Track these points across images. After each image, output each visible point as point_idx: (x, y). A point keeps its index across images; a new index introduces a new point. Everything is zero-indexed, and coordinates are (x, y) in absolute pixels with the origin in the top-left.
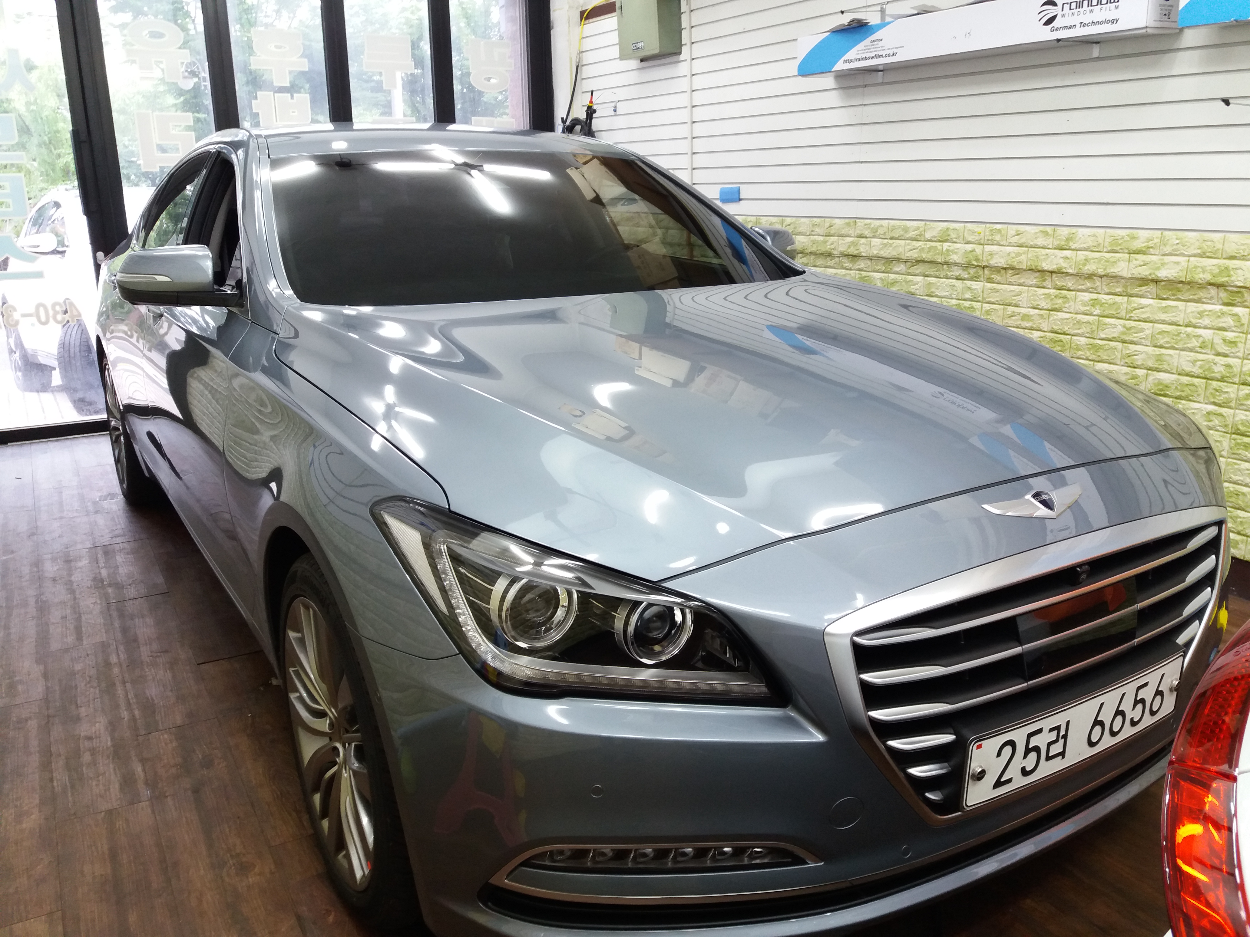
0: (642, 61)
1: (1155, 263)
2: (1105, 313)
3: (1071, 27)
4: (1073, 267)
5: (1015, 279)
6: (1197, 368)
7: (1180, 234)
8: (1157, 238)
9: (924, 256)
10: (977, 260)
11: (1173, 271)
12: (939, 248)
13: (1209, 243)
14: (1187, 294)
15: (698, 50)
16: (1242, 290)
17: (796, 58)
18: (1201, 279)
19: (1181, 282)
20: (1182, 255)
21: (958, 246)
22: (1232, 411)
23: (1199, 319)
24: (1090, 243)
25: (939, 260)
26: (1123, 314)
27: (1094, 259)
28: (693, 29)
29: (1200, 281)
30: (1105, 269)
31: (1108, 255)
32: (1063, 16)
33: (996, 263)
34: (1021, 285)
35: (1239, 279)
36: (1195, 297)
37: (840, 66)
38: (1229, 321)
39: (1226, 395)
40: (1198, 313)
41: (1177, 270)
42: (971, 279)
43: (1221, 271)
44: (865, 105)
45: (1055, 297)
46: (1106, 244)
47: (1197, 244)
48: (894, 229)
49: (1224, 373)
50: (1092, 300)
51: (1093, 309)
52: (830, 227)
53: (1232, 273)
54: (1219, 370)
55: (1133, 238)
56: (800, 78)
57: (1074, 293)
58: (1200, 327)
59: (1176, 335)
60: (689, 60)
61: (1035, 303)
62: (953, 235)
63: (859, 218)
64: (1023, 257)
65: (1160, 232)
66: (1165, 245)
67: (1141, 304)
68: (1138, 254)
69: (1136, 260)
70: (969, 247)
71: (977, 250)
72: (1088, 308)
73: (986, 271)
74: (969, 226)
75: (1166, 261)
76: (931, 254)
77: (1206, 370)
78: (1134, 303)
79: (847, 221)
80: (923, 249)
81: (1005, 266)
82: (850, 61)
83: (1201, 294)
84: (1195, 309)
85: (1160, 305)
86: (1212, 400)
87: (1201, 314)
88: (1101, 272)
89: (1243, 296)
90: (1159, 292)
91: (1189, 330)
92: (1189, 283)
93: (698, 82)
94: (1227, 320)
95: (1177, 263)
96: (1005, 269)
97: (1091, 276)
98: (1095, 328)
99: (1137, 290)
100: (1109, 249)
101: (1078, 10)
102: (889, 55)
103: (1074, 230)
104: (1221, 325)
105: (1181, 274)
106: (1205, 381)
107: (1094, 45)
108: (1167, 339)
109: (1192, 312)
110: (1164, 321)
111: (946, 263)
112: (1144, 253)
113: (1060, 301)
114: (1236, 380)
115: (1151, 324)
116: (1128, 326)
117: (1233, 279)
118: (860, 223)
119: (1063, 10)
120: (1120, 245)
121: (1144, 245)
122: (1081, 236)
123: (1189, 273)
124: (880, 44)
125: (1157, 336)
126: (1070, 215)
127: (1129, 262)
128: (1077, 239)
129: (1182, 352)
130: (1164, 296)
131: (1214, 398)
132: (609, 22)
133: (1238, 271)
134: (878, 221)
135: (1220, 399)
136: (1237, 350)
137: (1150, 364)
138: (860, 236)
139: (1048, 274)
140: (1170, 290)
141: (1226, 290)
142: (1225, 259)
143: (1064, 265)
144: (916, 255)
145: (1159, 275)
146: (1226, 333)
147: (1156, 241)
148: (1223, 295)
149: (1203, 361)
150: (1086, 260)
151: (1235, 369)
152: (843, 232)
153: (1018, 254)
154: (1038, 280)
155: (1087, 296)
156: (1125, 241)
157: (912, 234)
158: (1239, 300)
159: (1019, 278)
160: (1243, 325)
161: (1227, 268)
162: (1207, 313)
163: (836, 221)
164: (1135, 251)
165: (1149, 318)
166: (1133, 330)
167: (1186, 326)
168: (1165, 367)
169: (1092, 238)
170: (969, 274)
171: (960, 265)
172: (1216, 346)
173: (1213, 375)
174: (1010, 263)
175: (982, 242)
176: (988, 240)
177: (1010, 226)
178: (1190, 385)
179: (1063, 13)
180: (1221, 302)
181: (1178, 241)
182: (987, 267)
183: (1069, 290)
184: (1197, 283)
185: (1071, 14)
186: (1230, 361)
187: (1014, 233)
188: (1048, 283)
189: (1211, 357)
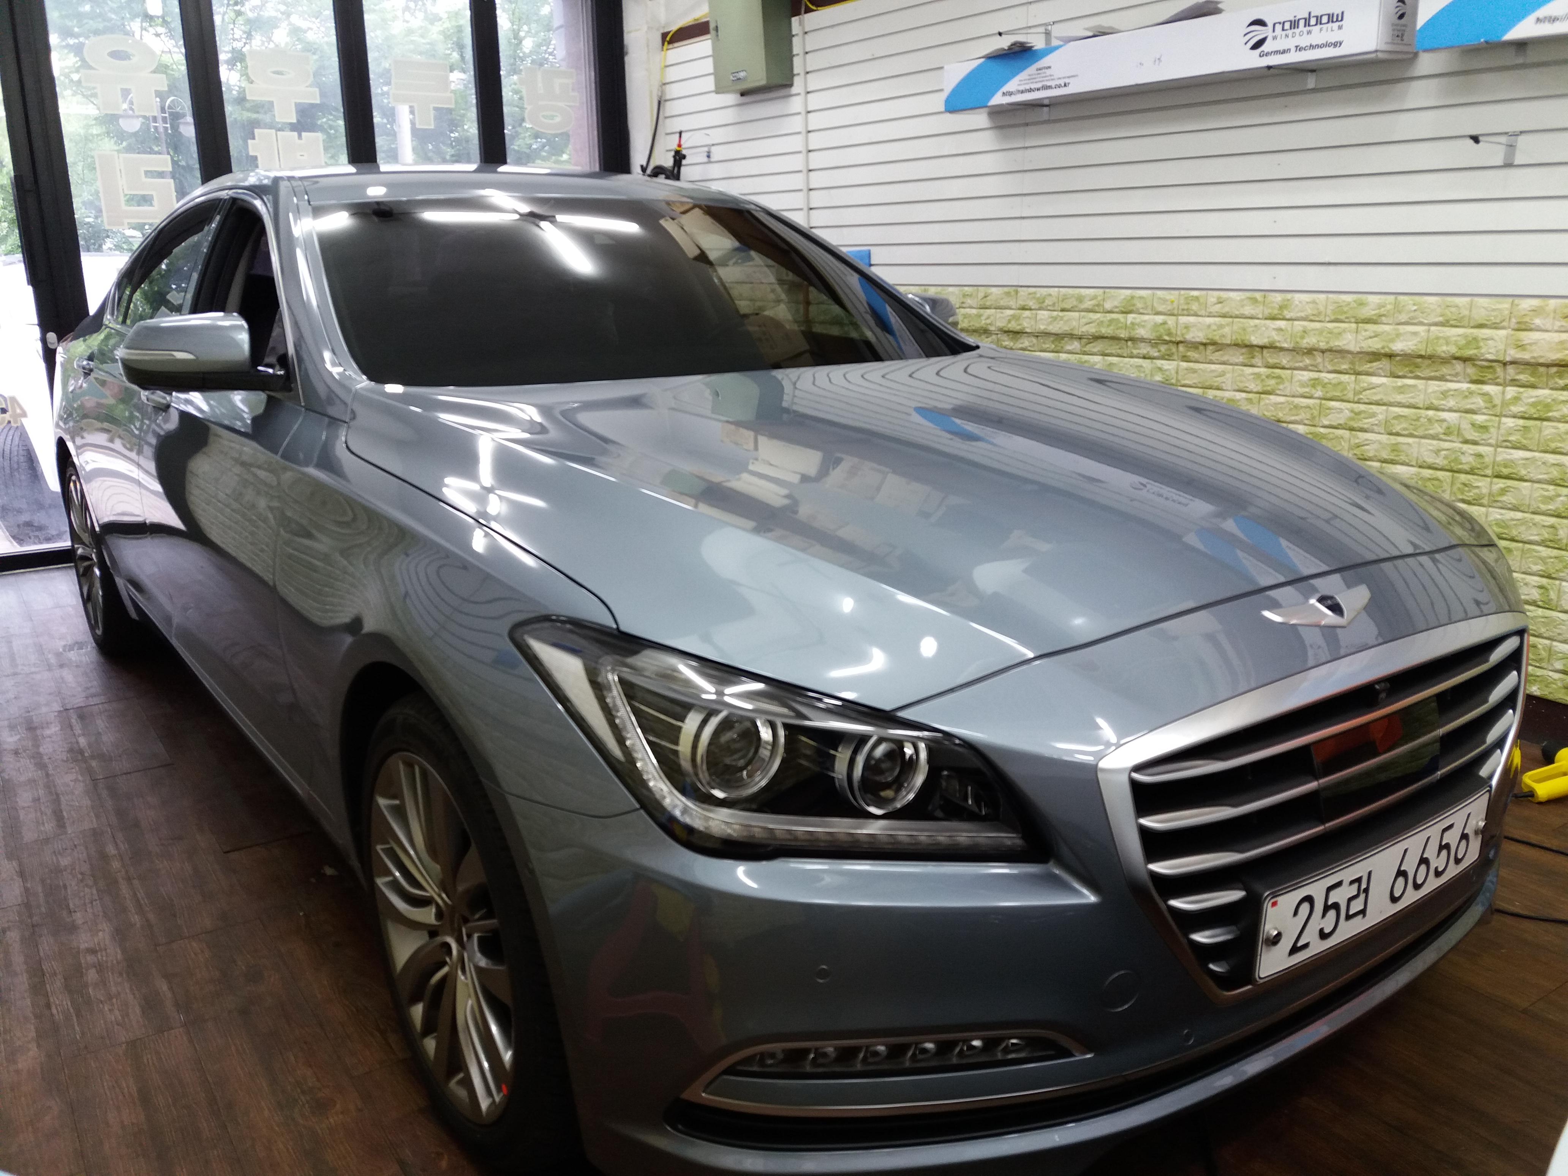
0: (742, 95)
1: (1388, 334)
2: (1329, 395)
3: (1284, 52)
4: (1289, 340)
5: (1217, 356)
6: (1441, 459)
7: (1417, 298)
8: (1390, 304)
9: (1104, 331)
10: (1169, 334)
11: (1410, 343)
12: (1122, 320)
13: (1453, 310)
14: (1428, 371)
15: (814, 82)
16: (1494, 364)
17: (941, 90)
18: (1444, 352)
19: (1421, 357)
20: (1421, 324)
21: (1146, 317)
22: (1483, 509)
23: (1442, 400)
24: (1309, 311)
25: (1122, 336)
26: (1350, 396)
27: (1313, 330)
28: (807, 56)
29: (1443, 355)
30: (1328, 343)
31: (1331, 325)
32: (1275, 38)
33: (1193, 338)
34: (1224, 363)
35: (1490, 351)
36: (1437, 374)
37: (998, 99)
38: (1480, 402)
39: (1476, 491)
40: (1442, 393)
41: (1415, 342)
42: (1162, 358)
43: (1468, 343)
44: (1027, 148)
45: (1267, 377)
46: (1329, 312)
47: (1439, 310)
48: (1065, 298)
49: (1474, 464)
50: (1312, 379)
51: (1313, 391)
52: (985, 297)
53: (1481, 344)
54: (1467, 460)
55: (1361, 304)
56: (948, 115)
57: (1289, 372)
58: (1443, 410)
59: (1415, 420)
60: (803, 93)
61: (1241, 385)
62: (1139, 305)
63: (1021, 286)
64: (1227, 330)
65: (1392, 297)
66: (1400, 312)
67: (1372, 383)
68: (1367, 323)
69: (1366, 330)
70: (1160, 319)
71: (1170, 322)
72: (1307, 390)
73: (1181, 348)
74: (1159, 293)
75: (1401, 331)
76: (1112, 328)
77: (1452, 461)
78: (1364, 382)
79: (1006, 289)
80: (1102, 322)
81: (1204, 341)
82: (1010, 94)
83: (1444, 370)
84: (1437, 388)
85: (1394, 385)
86: (1461, 497)
87: (1445, 394)
88: (1323, 345)
89: (1495, 372)
90: (1394, 369)
91: (1431, 413)
92: (1430, 357)
93: (815, 121)
94: (1475, 400)
95: (1415, 334)
96: (1205, 345)
97: (1310, 351)
98: (1316, 413)
99: (1367, 367)
100: (1333, 318)
101: (1293, 30)
102: (1059, 86)
103: (1289, 296)
104: (1468, 407)
105: (1420, 346)
106: (1450, 474)
107: (1309, 74)
108: (1404, 425)
109: (1433, 392)
110: (1399, 403)
111: (1131, 339)
112: (1375, 322)
113: (1272, 382)
114: (1489, 472)
115: (1384, 408)
116: (1356, 410)
117: (1483, 351)
118: (1023, 292)
119: (1274, 31)
120: (1345, 313)
121: (1373, 312)
122: (1297, 303)
123: (1429, 345)
124: (1048, 72)
125: (1393, 422)
126: (1284, 278)
127: (1357, 333)
128: (1293, 306)
129: (1423, 441)
130: (1400, 374)
131: (1462, 493)
132: (702, 46)
133: (1490, 342)
134: (1046, 289)
135: (1470, 495)
136: (1489, 436)
137: (1385, 455)
138: (1023, 308)
139: (1257, 349)
140: (1406, 366)
141: (1474, 365)
142: (1472, 327)
143: (1277, 338)
144: (1093, 330)
145: (1394, 348)
146: (1475, 417)
147: (1389, 307)
148: (1471, 370)
149: (1448, 450)
150: (1304, 332)
151: (1487, 460)
152: (1002, 303)
153: (1221, 327)
154: (1245, 356)
155: (1306, 375)
156: (1351, 308)
157: (1088, 304)
158: (1490, 376)
159: (1222, 355)
160: (1494, 406)
161: (1475, 339)
162: (1452, 393)
163: (993, 290)
164: (1363, 320)
165: (1382, 400)
166: (1363, 415)
167: (1427, 409)
168: (1403, 458)
169: (1311, 305)
170: (1159, 351)
171: (1148, 341)
172: (1464, 432)
173: (1460, 466)
174: (1210, 336)
175: (1176, 312)
176: (1183, 310)
177: (1210, 292)
178: (1433, 479)
179: (1274, 34)
180: (1468, 380)
181: (1415, 308)
182: (1181, 342)
183: (1283, 368)
184: (1439, 357)
185: (1284, 36)
186: (1481, 449)
187: (1214, 300)
188: (1258, 361)
189: (1458, 445)
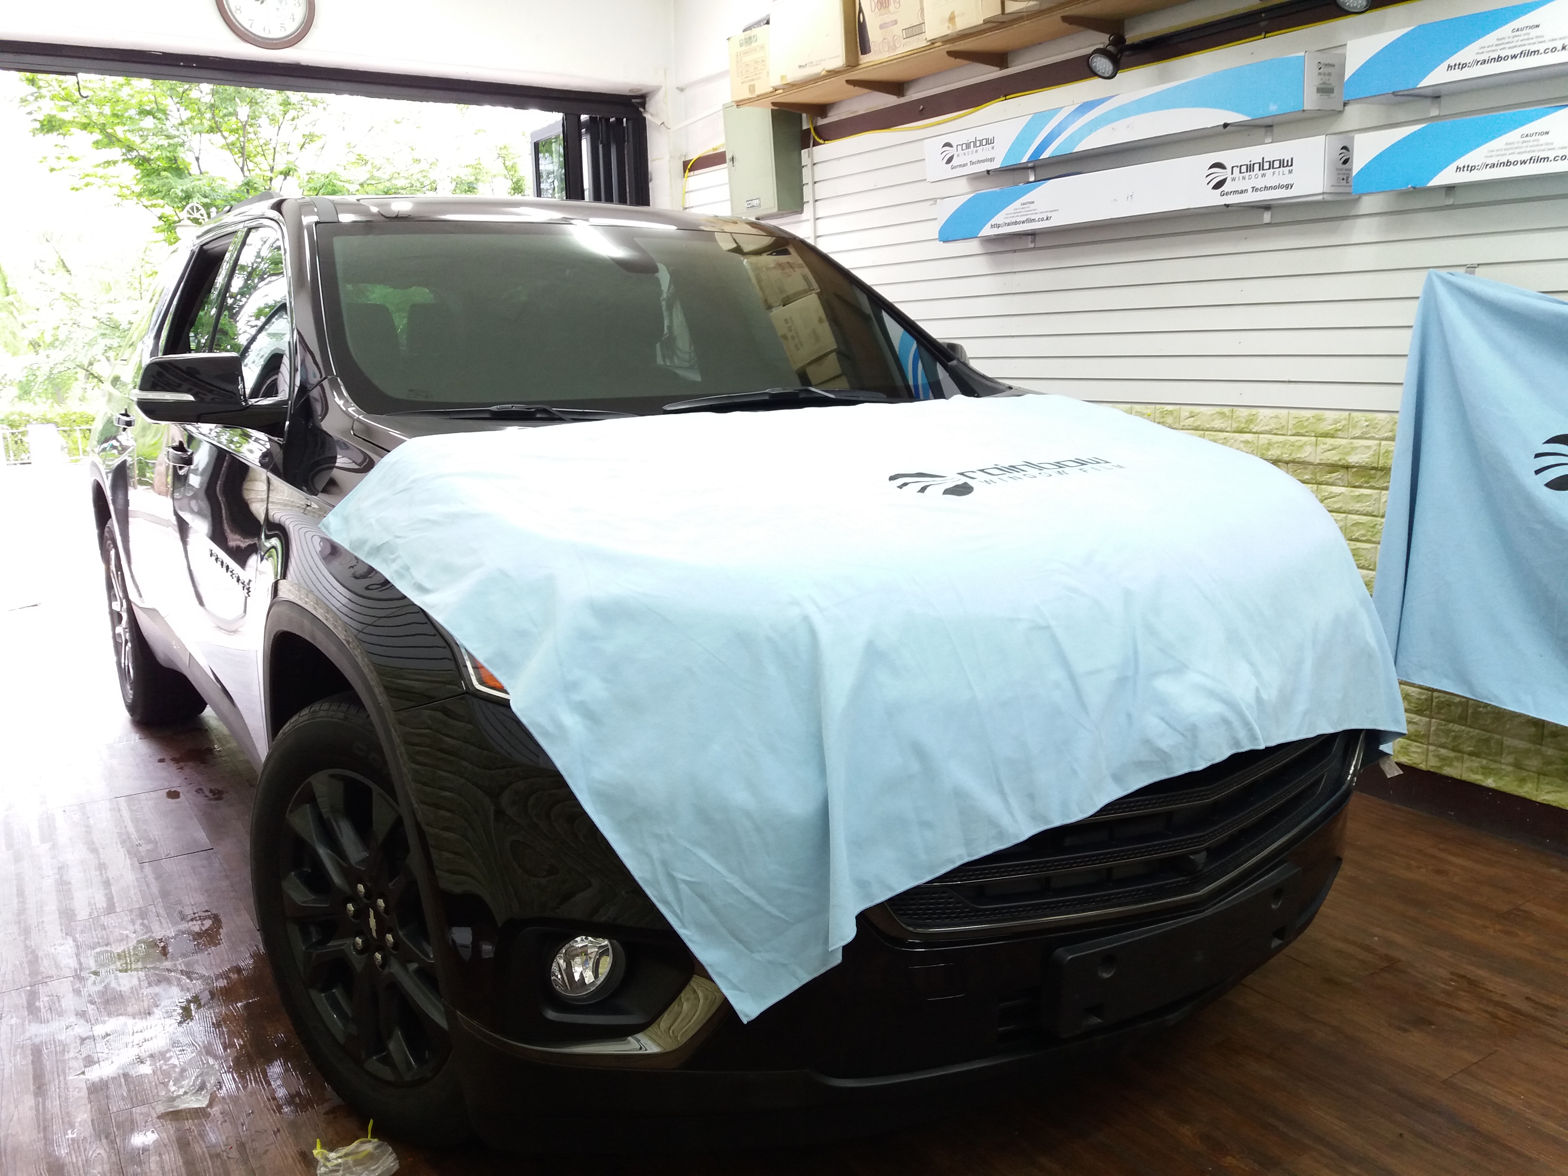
1: (1345, 448)
3: (1242, 192)
7: (1368, 414)
8: (1345, 419)
11: (1364, 456)
14: (1381, 481)
15: (821, 209)
17: (936, 219)
19: (1373, 468)
20: (1373, 438)
24: (1273, 425)
27: (1277, 443)
28: (816, 185)
30: (1290, 455)
31: (1293, 439)
32: (1234, 179)
37: (987, 231)
41: (1368, 455)
44: (1015, 272)
46: (1290, 426)
47: (1389, 426)
55: (1320, 419)
56: (942, 243)
59: (1371, 527)
60: (811, 219)
65: (1347, 413)
66: (1354, 427)
67: (1331, 493)
68: (1325, 437)
69: (1324, 444)
74: (1137, 407)
75: (1356, 445)
78: (1325, 491)
85: (1352, 494)
88: (1286, 457)
90: (1351, 479)
95: (1368, 447)
99: (1327, 477)
100: (1294, 431)
101: (1249, 173)
102: (1042, 220)
103: (1254, 411)
105: (1372, 459)
107: (1266, 211)
108: (1363, 532)
110: (1358, 511)
112: (1332, 436)
115: (1344, 515)
119: (1232, 174)
120: (1306, 427)
121: (1331, 427)
122: (1262, 418)
123: (1381, 458)
124: (1032, 206)
125: (1352, 528)
126: (1250, 395)
127: (1316, 446)
128: (1258, 421)
130: (1357, 484)
132: (717, 174)
140: (1362, 477)
145: (1350, 461)
147: (1344, 422)
150: (1269, 444)
156: (1310, 423)
164: (1323, 433)
165: (1341, 508)
168: (1362, 562)
169: (1275, 420)
177: (1183, 407)
179: (1233, 176)
181: (1367, 423)
185: (1241, 178)
187: (1187, 414)
